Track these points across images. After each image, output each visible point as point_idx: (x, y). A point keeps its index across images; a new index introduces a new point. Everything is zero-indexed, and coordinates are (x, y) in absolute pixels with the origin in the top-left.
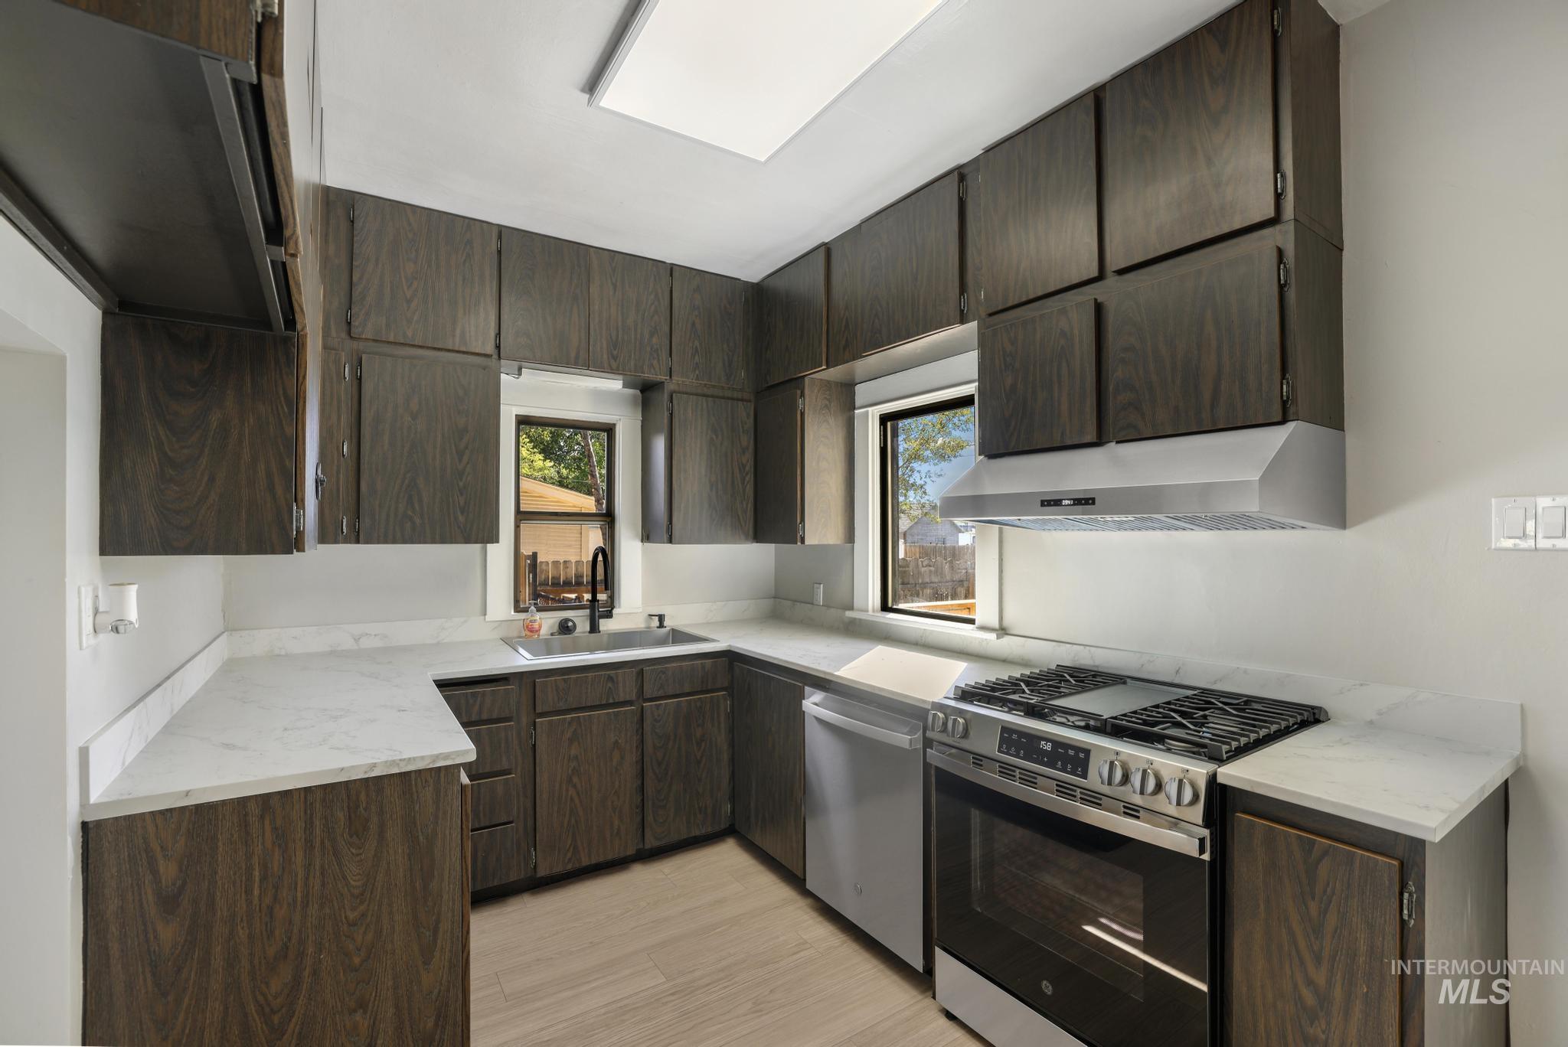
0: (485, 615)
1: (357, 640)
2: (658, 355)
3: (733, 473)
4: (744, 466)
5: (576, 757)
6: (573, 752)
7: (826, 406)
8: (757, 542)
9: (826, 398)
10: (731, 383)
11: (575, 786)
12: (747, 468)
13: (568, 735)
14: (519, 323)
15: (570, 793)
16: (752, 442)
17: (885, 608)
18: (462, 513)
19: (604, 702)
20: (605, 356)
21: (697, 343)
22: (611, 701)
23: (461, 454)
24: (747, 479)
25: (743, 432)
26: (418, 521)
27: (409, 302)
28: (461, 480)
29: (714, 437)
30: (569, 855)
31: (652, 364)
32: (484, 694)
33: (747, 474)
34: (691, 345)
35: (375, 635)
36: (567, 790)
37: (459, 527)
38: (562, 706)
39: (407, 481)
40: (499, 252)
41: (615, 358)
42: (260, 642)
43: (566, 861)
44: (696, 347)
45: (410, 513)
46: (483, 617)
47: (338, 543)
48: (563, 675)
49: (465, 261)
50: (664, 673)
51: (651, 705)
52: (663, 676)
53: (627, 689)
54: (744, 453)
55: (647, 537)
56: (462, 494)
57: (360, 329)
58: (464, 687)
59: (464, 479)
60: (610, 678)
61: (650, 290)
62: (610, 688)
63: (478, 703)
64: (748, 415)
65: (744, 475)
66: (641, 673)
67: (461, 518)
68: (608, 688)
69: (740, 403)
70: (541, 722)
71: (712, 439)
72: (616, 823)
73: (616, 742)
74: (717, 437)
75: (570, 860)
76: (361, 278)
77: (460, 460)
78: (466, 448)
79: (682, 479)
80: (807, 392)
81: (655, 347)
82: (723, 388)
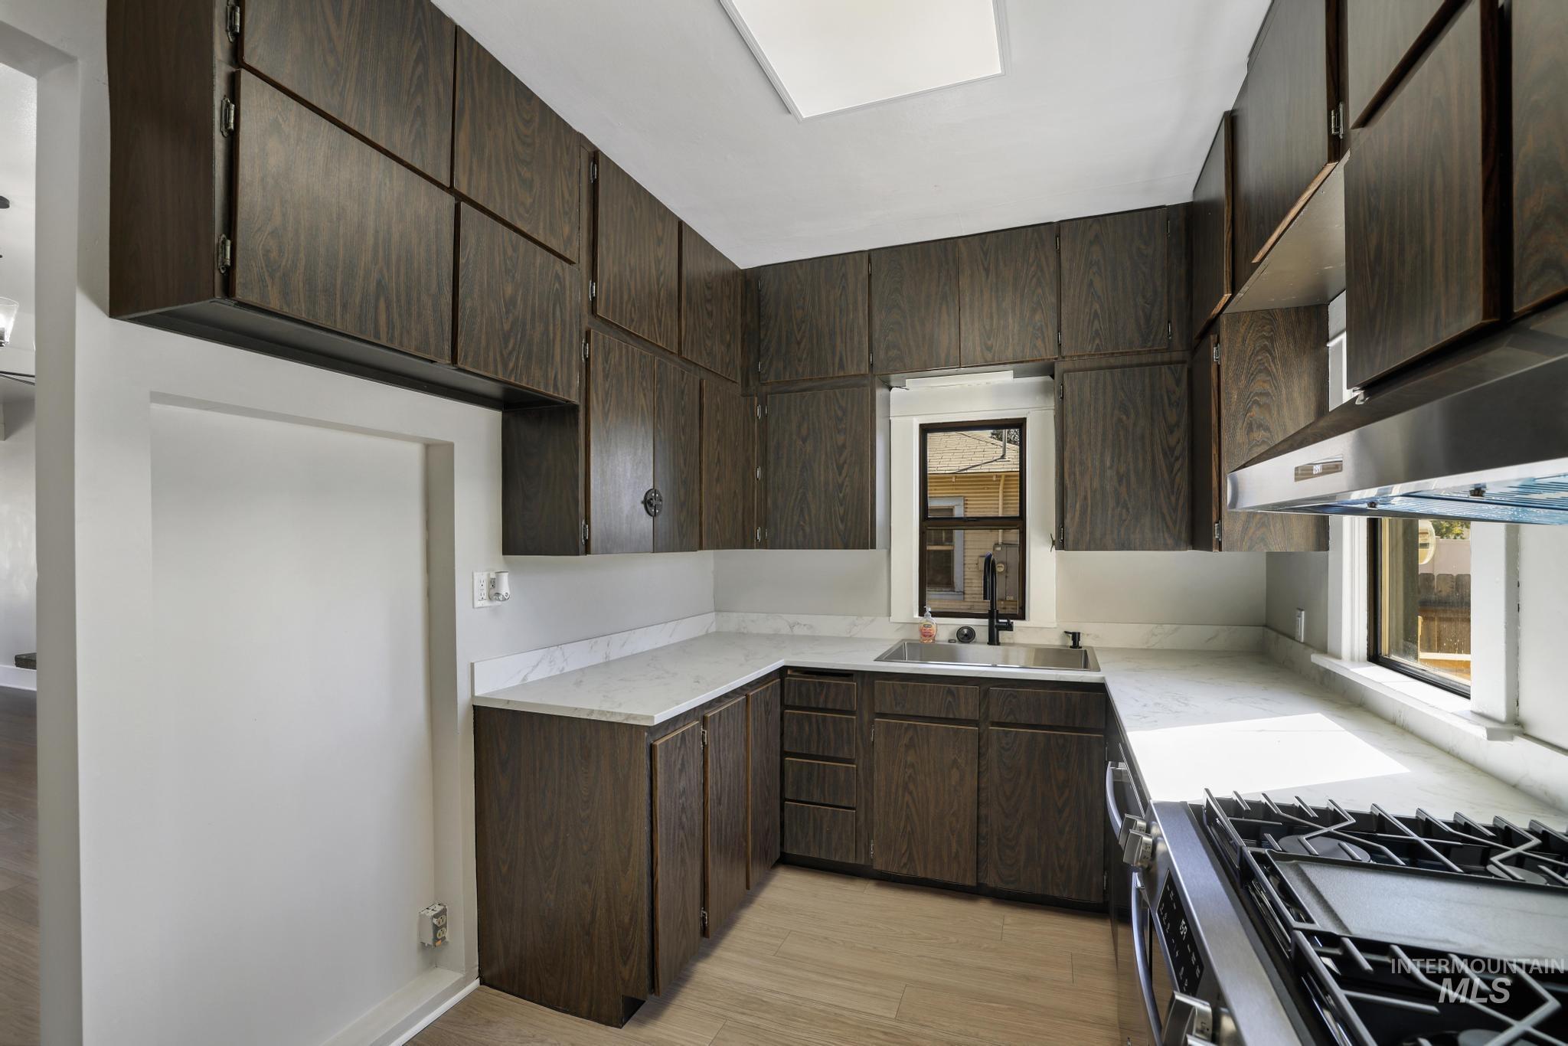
0: (890, 616)
1: (792, 627)
2: (1042, 333)
3: (1153, 459)
4: (1172, 449)
5: (913, 766)
6: (909, 759)
7: (1265, 348)
8: (1193, 549)
9: (1264, 337)
10: (1150, 344)
11: (911, 793)
12: (1177, 453)
13: (906, 740)
14: (890, 337)
15: (906, 799)
16: (1185, 416)
17: (1375, 657)
18: (842, 521)
19: (943, 716)
20: (978, 349)
21: (1096, 306)
22: (951, 716)
23: (840, 468)
24: (1177, 466)
25: (1170, 404)
26: (808, 529)
27: (799, 343)
28: (841, 492)
29: (1124, 417)
30: (904, 860)
31: (1035, 345)
32: (829, 685)
33: (1177, 459)
34: (1087, 310)
35: (805, 625)
36: (903, 796)
37: (840, 535)
38: (898, 710)
39: (799, 497)
40: (870, 276)
41: (989, 348)
42: (732, 622)
43: (902, 864)
44: (1096, 311)
45: (802, 523)
46: (888, 618)
47: (754, 548)
48: (903, 680)
49: (841, 295)
50: (1015, 697)
51: (998, 731)
52: (1014, 700)
53: (967, 707)
54: (1172, 432)
55: (1061, 543)
56: (841, 505)
57: (766, 376)
58: (815, 676)
59: (843, 491)
60: (950, 692)
61: (1031, 261)
62: (950, 702)
63: (824, 692)
64: (1178, 382)
65: (1173, 460)
66: (986, 693)
67: (841, 527)
68: (947, 701)
69: (1165, 369)
70: (879, 722)
71: (1120, 420)
72: (954, 846)
73: (955, 761)
74: (1128, 417)
75: (905, 864)
76: (766, 335)
77: (840, 474)
78: (845, 462)
79: (1078, 473)
80: (1224, 335)
81: (1039, 324)
82: (1139, 353)
